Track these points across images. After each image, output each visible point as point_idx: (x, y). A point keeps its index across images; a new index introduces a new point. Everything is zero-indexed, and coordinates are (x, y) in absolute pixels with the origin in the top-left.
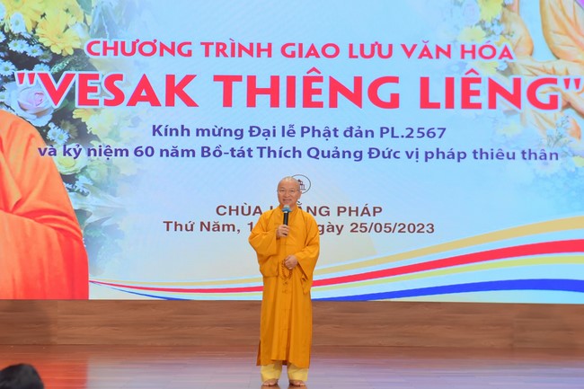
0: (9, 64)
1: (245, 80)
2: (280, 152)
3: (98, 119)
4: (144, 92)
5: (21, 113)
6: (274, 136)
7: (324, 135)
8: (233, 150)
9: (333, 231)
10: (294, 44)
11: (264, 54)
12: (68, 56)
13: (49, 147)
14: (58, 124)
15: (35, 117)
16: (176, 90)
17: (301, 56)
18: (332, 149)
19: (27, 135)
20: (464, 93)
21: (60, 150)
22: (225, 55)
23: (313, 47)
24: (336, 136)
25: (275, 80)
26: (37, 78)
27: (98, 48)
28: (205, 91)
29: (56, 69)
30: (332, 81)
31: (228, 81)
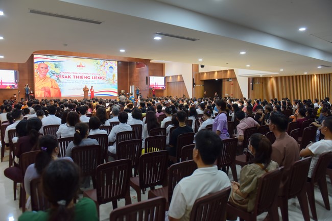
1: (76, 76)
3: (61, 79)
4: (66, 77)
8: (75, 83)
10: (80, 73)
11: (77, 74)
14: (58, 80)
16: (69, 77)
20: (96, 78)
22: (74, 74)
23: (82, 73)
25: (79, 76)
26: (55, 75)
27: (61, 73)
28: (72, 77)
29: (57, 74)
30: (84, 76)
31: (74, 76)
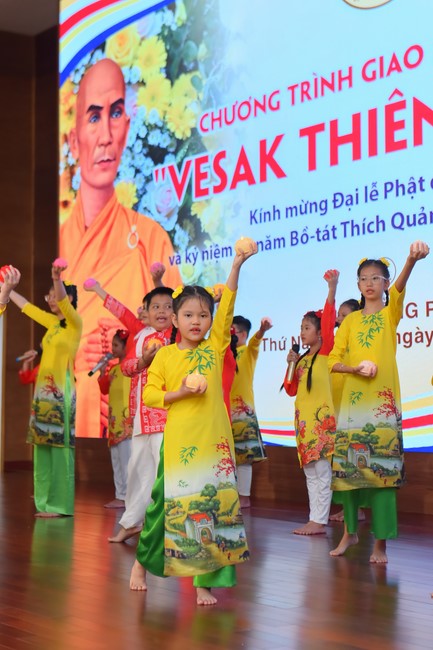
0: (149, 162)
1: (328, 127)
2: (364, 225)
3: (209, 213)
4: (243, 169)
5: (157, 217)
6: (357, 203)
7: (409, 192)
8: (318, 232)
9: (422, 341)
10: (373, 60)
11: (345, 83)
12: (188, 139)
13: (176, 254)
14: (181, 226)
15: (166, 219)
16: (268, 159)
17: (382, 75)
18: (418, 211)
19: (161, 243)
21: (183, 258)
22: (309, 98)
23: (394, 59)
24: (422, 189)
25: (356, 118)
26: (167, 172)
27: (207, 123)
29: (179, 159)
30: (416, 101)
